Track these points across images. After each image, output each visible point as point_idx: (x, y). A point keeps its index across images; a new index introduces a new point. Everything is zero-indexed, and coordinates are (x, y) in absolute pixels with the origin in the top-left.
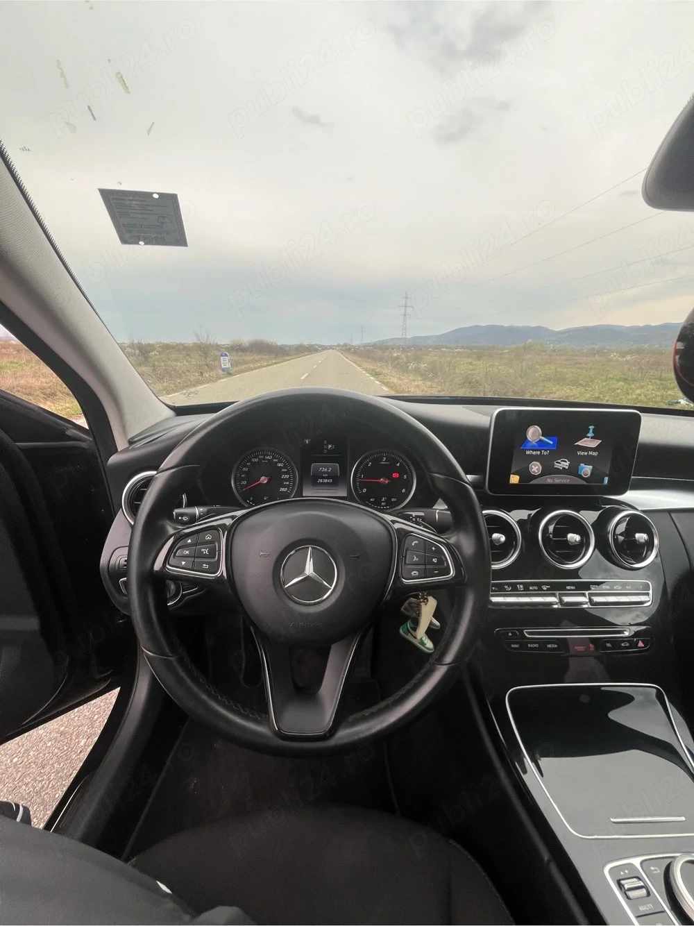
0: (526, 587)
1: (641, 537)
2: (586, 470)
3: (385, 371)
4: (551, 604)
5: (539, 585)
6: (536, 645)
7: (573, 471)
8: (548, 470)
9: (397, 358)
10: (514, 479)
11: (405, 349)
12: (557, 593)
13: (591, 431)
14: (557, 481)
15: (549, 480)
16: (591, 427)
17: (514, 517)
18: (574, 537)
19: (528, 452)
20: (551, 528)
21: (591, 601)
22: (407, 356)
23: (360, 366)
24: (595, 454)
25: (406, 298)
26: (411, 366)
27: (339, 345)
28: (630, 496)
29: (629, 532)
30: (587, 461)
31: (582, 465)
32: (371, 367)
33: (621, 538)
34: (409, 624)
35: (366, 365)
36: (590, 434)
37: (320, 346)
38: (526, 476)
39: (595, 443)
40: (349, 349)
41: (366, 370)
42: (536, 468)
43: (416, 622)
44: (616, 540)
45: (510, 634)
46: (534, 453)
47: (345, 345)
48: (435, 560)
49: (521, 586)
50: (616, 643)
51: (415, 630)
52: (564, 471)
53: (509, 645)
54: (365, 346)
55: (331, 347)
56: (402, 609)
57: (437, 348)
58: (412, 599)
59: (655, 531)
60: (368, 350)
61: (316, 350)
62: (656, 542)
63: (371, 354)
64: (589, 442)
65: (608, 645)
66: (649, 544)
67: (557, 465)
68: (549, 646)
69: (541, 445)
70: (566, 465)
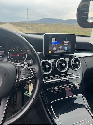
0: (54, 77)
1: (77, 63)
2: (66, 49)
3: (23, 30)
4: (60, 80)
5: (57, 76)
6: (57, 91)
7: (63, 49)
8: (58, 49)
9: (26, 26)
10: (50, 52)
11: (28, 24)
12: (61, 78)
15: (58, 52)
16: (66, 38)
17: (51, 61)
18: (64, 64)
19: (53, 45)
20: (59, 63)
21: (68, 78)
22: (29, 26)
23: (16, 28)
24: (67, 45)
25: (27, 10)
26: (30, 28)
27: (10, 22)
28: (75, 54)
29: (75, 62)
32: (19, 28)
33: (74, 64)
34: (27, 91)
35: (18, 28)
36: (66, 40)
37: (4, 22)
38: (53, 51)
39: (67, 42)
40: (13, 24)
41: (18, 29)
42: (55, 49)
43: (28, 91)
44: (72, 64)
45: (51, 89)
47: (12, 22)
48: (28, 73)
50: (73, 87)
51: (28, 92)
52: (61, 49)
53: (51, 92)
54: (17, 23)
55: (7, 23)
56: (25, 88)
57: (37, 24)
58: (27, 85)
59: (80, 61)
60: (18, 24)
61: (3, 24)
62: (80, 64)
63: (19, 25)
64: (66, 42)
66: (79, 64)
67: (59, 48)
68: (60, 90)
69: (55, 43)
70: (61, 48)
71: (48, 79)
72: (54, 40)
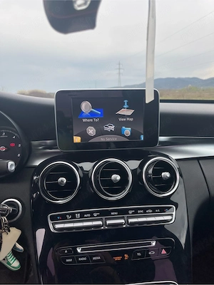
0: (82, 215)
2: (127, 131)
5: (92, 213)
6: (85, 259)
7: (118, 132)
8: (100, 132)
12: (103, 218)
13: (126, 104)
14: (108, 140)
15: (102, 139)
16: (126, 101)
19: (84, 120)
24: (132, 119)
30: (127, 124)
31: (124, 127)
36: (126, 106)
38: (84, 136)
39: (130, 112)
42: (91, 131)
45: (66, 252)
46: (88, 120)
49: (79, 215)
50: (145, 252)
52: (111, 133)
53: (65, 260)
64: (126, 112)
65: (139, 254)
67: (106, 129)
68: (94, 258)
69: (92, 115)
70: (112, 128)
71: (64, 217)
72: (86, 107)
